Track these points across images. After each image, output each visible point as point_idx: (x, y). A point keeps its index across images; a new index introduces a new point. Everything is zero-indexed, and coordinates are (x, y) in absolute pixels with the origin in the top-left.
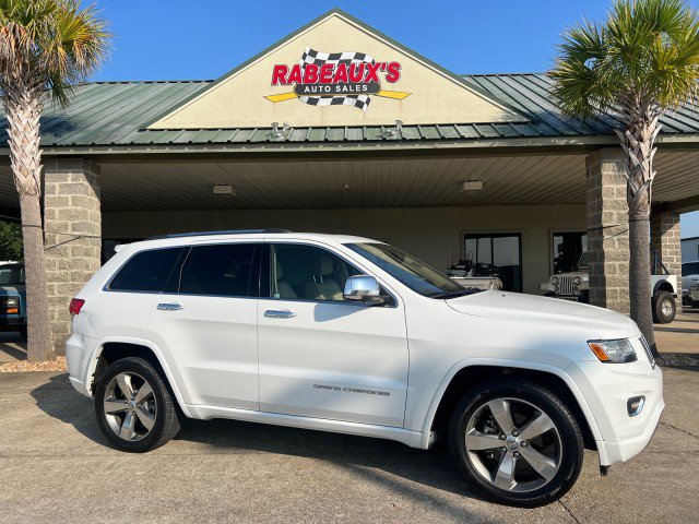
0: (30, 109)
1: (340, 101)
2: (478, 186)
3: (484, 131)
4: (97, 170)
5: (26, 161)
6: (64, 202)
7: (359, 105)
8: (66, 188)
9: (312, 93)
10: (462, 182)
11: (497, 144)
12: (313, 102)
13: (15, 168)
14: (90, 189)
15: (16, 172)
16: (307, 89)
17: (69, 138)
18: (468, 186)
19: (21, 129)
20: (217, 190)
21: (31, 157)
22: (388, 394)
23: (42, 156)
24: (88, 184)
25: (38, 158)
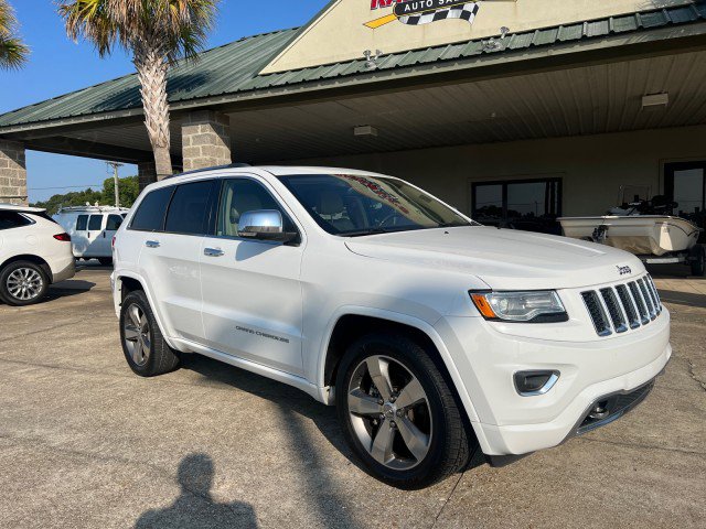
0: (154, 68)
1: (443, 16)
2: (663, 99)
3: (617, 27)
4: (226, 120)
5: (154, 117)
6: (195, 152)
7: (465, 16)
8: (198, 139)
9: (412, 11)
10: (640, 97)
11: (634, 40)
12: (413, 21)
13: (147, 123)
14: (218, 138)
15: (149, 128)
16: (407, 7)
17: (199, 91)
18: (647, 101)
19: (149, 88)
20: (358, 132)
21: (158, 112)
22: (287, 341)
23: (169, 111)
24: (214, 134)
25: (164, 113)
